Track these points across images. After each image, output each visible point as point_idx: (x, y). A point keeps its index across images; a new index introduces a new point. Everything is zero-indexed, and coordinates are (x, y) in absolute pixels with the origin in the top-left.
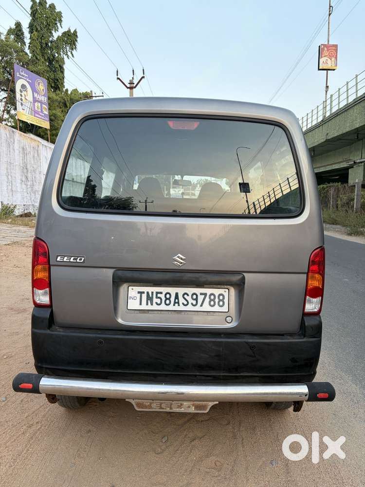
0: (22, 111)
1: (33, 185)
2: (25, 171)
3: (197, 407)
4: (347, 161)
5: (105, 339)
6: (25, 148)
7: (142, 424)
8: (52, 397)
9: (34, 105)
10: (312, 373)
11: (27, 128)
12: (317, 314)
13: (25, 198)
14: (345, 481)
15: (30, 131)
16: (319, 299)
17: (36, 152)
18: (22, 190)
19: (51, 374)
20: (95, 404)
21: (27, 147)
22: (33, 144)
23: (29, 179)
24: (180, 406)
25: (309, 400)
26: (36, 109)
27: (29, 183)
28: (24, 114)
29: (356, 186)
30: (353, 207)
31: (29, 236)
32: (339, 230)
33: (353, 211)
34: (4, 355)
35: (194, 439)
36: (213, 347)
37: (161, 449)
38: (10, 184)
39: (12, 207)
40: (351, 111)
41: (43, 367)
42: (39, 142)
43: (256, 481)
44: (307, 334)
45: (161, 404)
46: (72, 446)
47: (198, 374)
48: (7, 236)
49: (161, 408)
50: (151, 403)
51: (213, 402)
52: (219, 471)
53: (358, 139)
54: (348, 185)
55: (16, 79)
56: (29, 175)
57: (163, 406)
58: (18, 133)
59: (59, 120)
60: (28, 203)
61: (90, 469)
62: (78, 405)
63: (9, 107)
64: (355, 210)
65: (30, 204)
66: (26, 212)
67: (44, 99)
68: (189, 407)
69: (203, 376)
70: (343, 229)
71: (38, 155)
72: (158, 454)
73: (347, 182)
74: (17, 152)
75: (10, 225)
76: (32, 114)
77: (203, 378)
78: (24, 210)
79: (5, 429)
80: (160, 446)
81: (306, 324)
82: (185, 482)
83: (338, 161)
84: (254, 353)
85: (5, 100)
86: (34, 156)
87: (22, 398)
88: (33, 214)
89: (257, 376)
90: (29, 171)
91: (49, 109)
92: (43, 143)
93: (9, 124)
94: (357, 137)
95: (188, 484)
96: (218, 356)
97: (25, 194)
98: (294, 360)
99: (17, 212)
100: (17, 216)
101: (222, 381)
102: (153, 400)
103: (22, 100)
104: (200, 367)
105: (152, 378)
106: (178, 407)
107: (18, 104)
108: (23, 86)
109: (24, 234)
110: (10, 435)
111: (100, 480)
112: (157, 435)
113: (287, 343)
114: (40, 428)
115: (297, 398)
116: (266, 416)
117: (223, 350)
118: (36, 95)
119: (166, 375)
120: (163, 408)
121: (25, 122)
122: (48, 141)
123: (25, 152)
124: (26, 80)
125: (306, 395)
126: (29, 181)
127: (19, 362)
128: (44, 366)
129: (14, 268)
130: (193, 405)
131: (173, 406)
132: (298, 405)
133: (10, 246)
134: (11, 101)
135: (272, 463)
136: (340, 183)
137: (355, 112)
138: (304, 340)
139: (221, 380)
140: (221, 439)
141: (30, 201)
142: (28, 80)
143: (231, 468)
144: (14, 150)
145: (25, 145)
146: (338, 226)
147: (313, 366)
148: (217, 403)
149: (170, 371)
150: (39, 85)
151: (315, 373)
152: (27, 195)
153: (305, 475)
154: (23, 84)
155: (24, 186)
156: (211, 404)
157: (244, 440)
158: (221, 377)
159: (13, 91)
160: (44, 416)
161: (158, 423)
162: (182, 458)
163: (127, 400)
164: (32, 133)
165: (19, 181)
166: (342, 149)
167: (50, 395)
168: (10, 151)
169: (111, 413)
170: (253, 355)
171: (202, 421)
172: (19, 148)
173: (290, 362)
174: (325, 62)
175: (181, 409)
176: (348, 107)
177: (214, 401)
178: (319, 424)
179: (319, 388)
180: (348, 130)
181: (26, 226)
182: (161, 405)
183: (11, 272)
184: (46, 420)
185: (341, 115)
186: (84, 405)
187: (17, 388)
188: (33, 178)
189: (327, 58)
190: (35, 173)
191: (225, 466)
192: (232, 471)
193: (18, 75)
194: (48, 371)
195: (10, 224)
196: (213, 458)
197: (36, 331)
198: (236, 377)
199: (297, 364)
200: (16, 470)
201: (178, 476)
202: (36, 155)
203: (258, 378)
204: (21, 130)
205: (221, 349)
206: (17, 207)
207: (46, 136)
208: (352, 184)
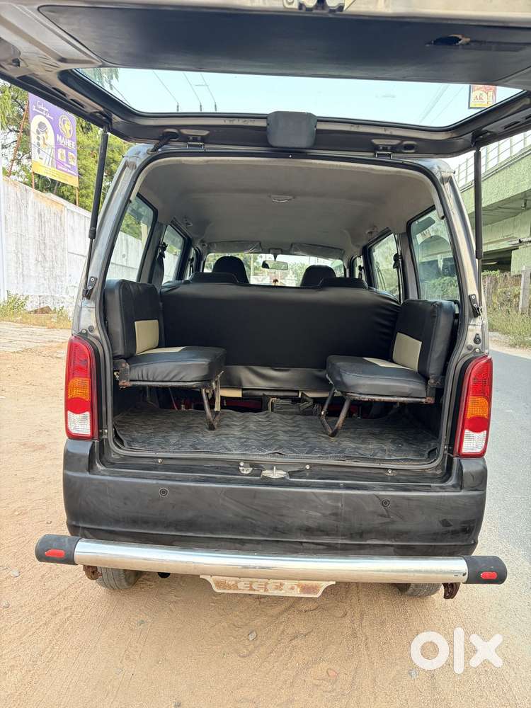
0: (39, 160)
1: (53, 268)
2: (42, 247)
3: (305, 589)
4: (510, 239)
5: (170, 487)
6: (42, 213)
7: (219, 613)
8: (92, 571)
9: (56, 151)
10: (473, 542)
11: (47, 185)
12: (480, 456)
13: (42, 286)
14: (518, 701)
15: (50, 190)
16: (484, 434)
17: (58, 220)
18: (37, 274)
19: (91, 536)
20: (148, 583)
21: (46, 212)
22: (54, 208)
23: (47, 259)
24: (279, 587)
25: (468, 582)
26: (59, 157)
27: (47, 265)
28: (43, 165)
29: (523, 276)
30: (518, 306)
31: (47, 340)
32: (497, 339)
33: (517, 312)
34: (15, 511)
35: (295, 638)
36: (328, 502)
37: (247, 650)
38: (21, 266)
39: (22, 299)
40: (516, 167)
41: (79, 527)
42: (63, 205)
43: (388, 699)
44: (465, 485)
45: (251, 583)
46: (117, 643)
47: (305, 540)
48: (15, 341)
49: (252, 589)
50: (237, 582)
51: (327, 582)
52: (333, 684)
53: (526, 208)
54: (510, 275)
55: (31, 114)
56: (48, 253)
57: (254, 586)
58: (32, 191)
59: (91, 175)
60: (46, 294)
61: (145, 677)
62: (125, 584)
63: (20, 155)
64: (520, 310)
65: (48, 294)
66: (42, 306)
67: (72, 145)
68: (292, 588)
69: (313, 543)
70: (503, 337)
71: (61, 224)
72: (243, 657)
73: (510, 270)
74: (31, 218)
75: (19, 325)
76: (52, 166)
77: (313, 546)
78: (40, 304)
79: (20, 617)
80: (245, 646)
81: (464, 470)
82: (284, 699)
83: (495, 240)
84: (387, 511)
85: (15, 144)
86: (55, 226)
87: (43, 573)
88: (53, 309)
89: (392, 546)
90: (48, 247)
91: (78, 159)
92: (68, 208)
93: (20, 179)
94: (525, 204)
95: (290, 701)
96: (335, 514)
97: (42, 280)
98: (445, 523)
99: (30, 307)
100: (30, 312)
101: (339, 552)
102: (240, 578)
103: (39, 145)
104: (308, 531)
105: (238, 545)
106: (276, 589)
107: (34, 151)
108: (41, 125)
109: (40, 338)
110: (26, 626)
111: (159, 693)
112: (241, 630)
113: (438, 497)
114: (71, 616)
115: (451, 579)
116: (400, 605)
117: (342, 506)
118: (59, 138)
119: (259, 542)
120: (254, 590)
121: (43, 177)
122: (75, 204)
123: (43, 220)
124: (45, 116)
125: (464, 575)
126: (47, 261)
127: (37, 521)
128: (81, 525)
129: (26, 387)
130: (298, 586)
131: (268, 587)
132: (451, 590)
133: (20, 355)
134: (23, 147)
135: (410, 674)
136: (498, 271)
137: (522, 169)
138: (462, 493)
139: (338, 550)
140: (334, 636)
141: (48, 291)
142: (48, 116)
143: (350, 679)
144: (27, 216)
145: (44, 211)
146: (496, 334)
147: (473, 533)
148: (334, 583)
149: (263, 535)
150: (64, 123)
151: (476, 543)
152: (44, 282)
153: (460, 692)
154: (41, 122)
155: (40, 269)
156: (325, 585)
157: (369, 640)
158: (339, 546)
159: (27, 132)
160: (75, 599)
161: (242, 612)
162: (277, 663)
163: (201, 577)
164: (52, 192)
165: (34, 262)
166: (502, 222)
167: (89, 567)
168: (20, 219)
169: (173, 597)
170: (385, 513)
171: (306, 611)
172: (35, 213)
173: (439, 524)
174: (478, 97)
175: (281, 590)
176: (511, 161)
177: (329, 581)
178: (477, 619)
179: (484, 565)
180: (511, 194)
181: (43, 326)
182: (251, 585)
183: (23, 391)
184: (78, 605)
185: (502, 173)
186: (134, 584)
187: (42, 556)
188: (54, 257)
189: (481, 92)
190: (56, 249)
191: (342, 676)
192: (353, 683)
193: (34, 109)
194: (86, 532)
195: (21, 323)
196: (323, 665)
197: (70, 473)
198: (361, 547)
199: (451, 529)
200: (36, 676)
201: (274, 689)
202: (58, 224)
203: (392, 548)
204: (37, 188)
205: (340, 505)
206: (30, 299)
207: (72, 198)
208: (516, 273)
